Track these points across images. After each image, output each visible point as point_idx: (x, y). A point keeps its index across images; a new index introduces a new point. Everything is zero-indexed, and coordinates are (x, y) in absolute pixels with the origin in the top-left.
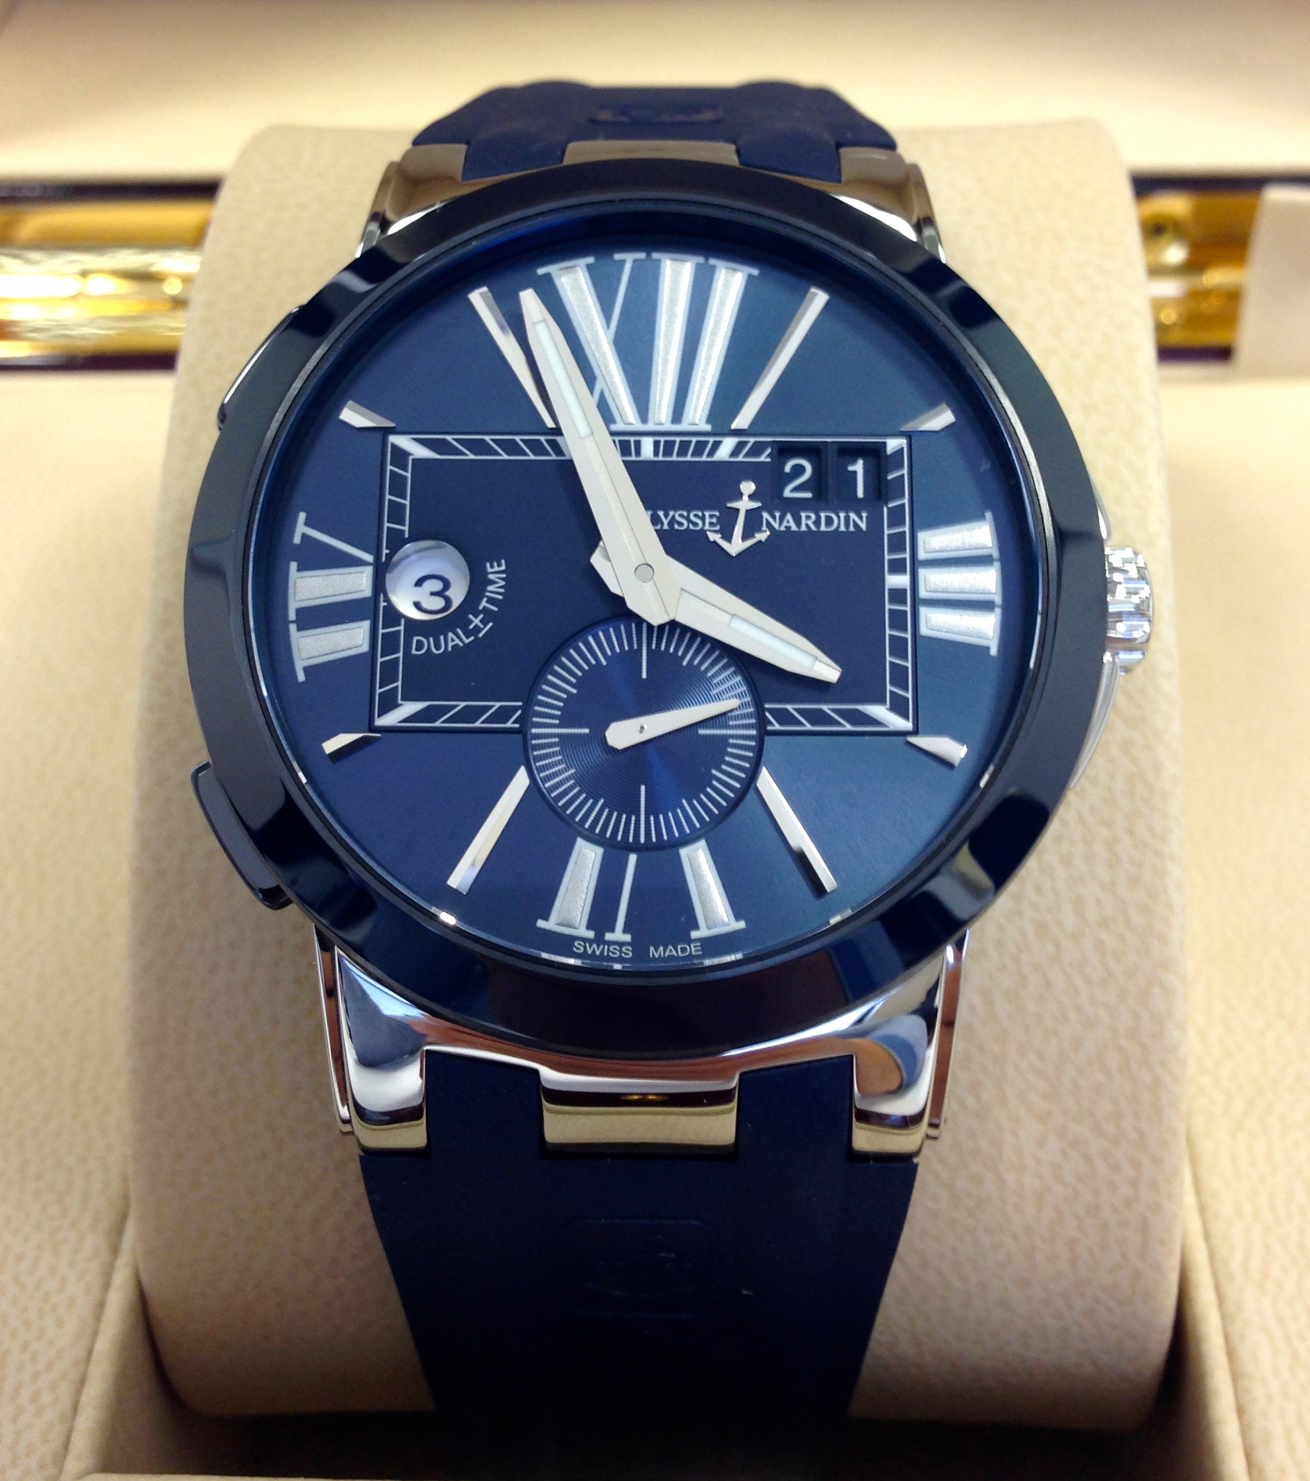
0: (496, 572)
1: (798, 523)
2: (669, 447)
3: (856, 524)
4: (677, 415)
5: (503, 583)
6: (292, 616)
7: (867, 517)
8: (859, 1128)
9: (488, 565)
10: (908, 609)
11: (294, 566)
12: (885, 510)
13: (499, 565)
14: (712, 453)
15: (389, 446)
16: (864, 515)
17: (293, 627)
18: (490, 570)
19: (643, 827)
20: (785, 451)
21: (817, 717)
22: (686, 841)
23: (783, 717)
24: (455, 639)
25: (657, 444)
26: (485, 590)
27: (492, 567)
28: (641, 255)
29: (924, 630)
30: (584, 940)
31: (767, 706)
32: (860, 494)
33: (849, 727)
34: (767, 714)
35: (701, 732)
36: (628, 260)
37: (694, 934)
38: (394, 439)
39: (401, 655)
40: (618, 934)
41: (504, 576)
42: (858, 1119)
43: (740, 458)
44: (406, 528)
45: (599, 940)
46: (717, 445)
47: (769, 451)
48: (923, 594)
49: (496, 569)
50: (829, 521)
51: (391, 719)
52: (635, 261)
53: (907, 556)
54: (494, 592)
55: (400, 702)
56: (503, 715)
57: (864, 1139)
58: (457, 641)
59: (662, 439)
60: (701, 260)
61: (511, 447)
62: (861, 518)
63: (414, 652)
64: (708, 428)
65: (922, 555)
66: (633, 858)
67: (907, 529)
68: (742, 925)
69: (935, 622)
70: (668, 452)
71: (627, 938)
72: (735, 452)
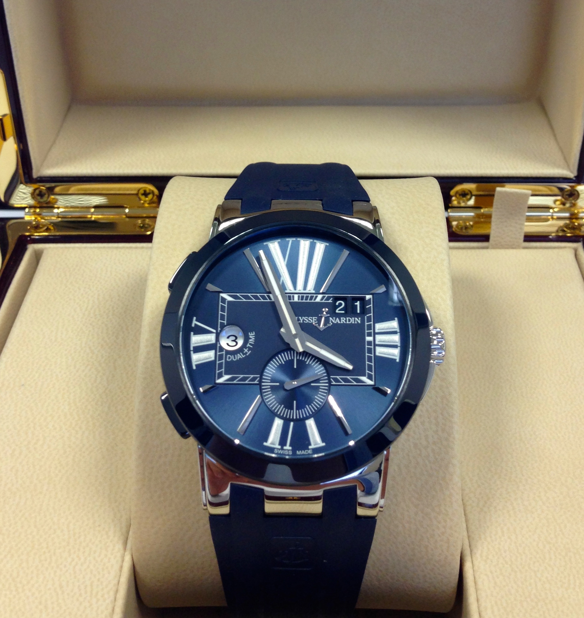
0: (252, 335)
1: (340, 321)
2: (302, 297)
3: (357, 322)
4: (305, 288)
5: (254, 339)
6: (192, 349)
7: (361, 319)
8: (359, 508)
9: (249, 333)
10: (372, 347)
11: (192, 333)
12: (366, 317)
13: (253, 333)
14: (315, 300)
15: (220, 297)
16: (360, 318)
17: (192, 352)
18: (250, 335)
19: (295, 414)
20: (336, 299)
21: (346, 380)
22: (308, 418)
23: (336, 380)
24: (240, 356)
25: (299, 296)
26: (248, 341)
27: (251, 334)
28: (294, 239)
29: (377, 354)
30: (278, 449)
31: (331, 377)
32: (358, 312)
33: (355, 383)
34: (331, 379)
35: (312, 384)
36: (290, 240)
37: (310, 447)
38: (222, 295)
39: (224, 361)
40: (288, 447)
41: (254, 336)
42: (359, 505)
43: (323, 301)
44: (225, 322)
45: (282, 449)
46: (316, 297)
47: (332, 299)
48: (377, 343)
49: (252, 334)
50: (349, 321)
51: (221, 381)
52: (292, 240)
53: (372, 331)
54: (252, 342)
55: (223, 375)
56: (254, 379)
57: (360, 511)
58: (240, 357)
59: (300, 295)
60: (312, 240)
61: (256, 298)
62: (359, 319)
63: (228, 360)
64: (314, 292)
65: (377, 331)
66: (292, 424)
67: (372, 323)
68: (324, 444)
69: (380, 351)
70: (302, 299)
71: (290, 448)
72: (322, 299)
